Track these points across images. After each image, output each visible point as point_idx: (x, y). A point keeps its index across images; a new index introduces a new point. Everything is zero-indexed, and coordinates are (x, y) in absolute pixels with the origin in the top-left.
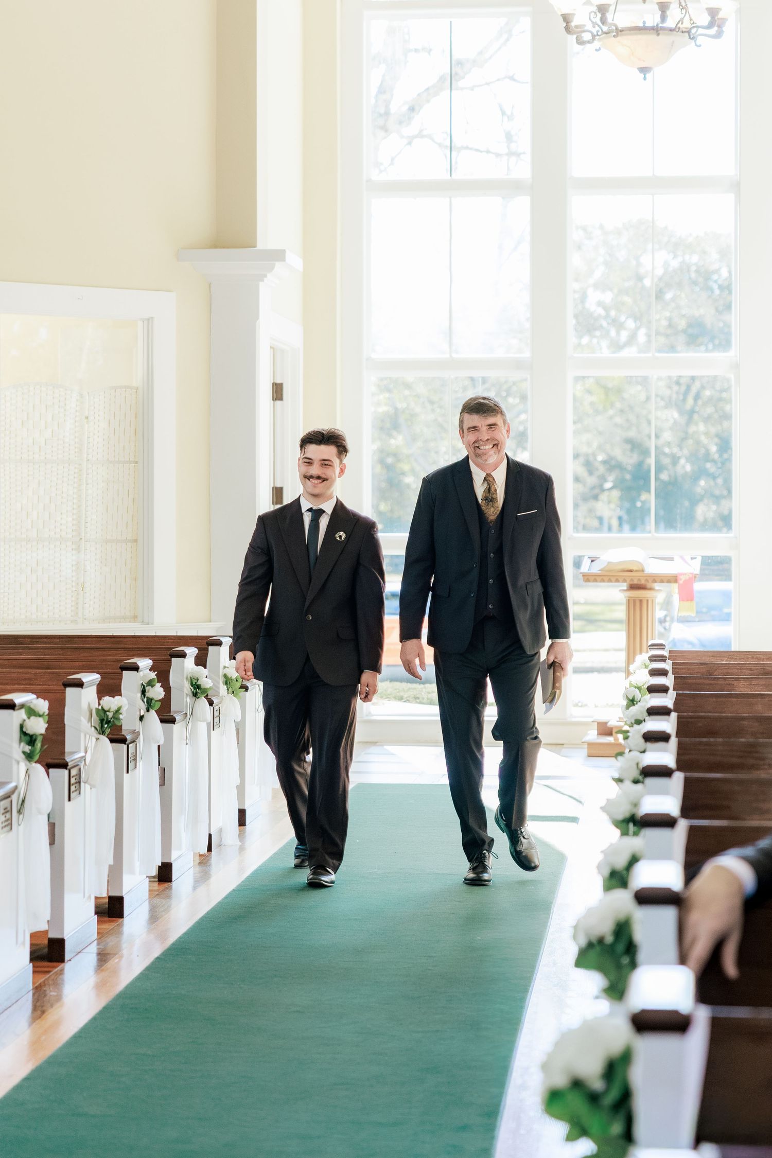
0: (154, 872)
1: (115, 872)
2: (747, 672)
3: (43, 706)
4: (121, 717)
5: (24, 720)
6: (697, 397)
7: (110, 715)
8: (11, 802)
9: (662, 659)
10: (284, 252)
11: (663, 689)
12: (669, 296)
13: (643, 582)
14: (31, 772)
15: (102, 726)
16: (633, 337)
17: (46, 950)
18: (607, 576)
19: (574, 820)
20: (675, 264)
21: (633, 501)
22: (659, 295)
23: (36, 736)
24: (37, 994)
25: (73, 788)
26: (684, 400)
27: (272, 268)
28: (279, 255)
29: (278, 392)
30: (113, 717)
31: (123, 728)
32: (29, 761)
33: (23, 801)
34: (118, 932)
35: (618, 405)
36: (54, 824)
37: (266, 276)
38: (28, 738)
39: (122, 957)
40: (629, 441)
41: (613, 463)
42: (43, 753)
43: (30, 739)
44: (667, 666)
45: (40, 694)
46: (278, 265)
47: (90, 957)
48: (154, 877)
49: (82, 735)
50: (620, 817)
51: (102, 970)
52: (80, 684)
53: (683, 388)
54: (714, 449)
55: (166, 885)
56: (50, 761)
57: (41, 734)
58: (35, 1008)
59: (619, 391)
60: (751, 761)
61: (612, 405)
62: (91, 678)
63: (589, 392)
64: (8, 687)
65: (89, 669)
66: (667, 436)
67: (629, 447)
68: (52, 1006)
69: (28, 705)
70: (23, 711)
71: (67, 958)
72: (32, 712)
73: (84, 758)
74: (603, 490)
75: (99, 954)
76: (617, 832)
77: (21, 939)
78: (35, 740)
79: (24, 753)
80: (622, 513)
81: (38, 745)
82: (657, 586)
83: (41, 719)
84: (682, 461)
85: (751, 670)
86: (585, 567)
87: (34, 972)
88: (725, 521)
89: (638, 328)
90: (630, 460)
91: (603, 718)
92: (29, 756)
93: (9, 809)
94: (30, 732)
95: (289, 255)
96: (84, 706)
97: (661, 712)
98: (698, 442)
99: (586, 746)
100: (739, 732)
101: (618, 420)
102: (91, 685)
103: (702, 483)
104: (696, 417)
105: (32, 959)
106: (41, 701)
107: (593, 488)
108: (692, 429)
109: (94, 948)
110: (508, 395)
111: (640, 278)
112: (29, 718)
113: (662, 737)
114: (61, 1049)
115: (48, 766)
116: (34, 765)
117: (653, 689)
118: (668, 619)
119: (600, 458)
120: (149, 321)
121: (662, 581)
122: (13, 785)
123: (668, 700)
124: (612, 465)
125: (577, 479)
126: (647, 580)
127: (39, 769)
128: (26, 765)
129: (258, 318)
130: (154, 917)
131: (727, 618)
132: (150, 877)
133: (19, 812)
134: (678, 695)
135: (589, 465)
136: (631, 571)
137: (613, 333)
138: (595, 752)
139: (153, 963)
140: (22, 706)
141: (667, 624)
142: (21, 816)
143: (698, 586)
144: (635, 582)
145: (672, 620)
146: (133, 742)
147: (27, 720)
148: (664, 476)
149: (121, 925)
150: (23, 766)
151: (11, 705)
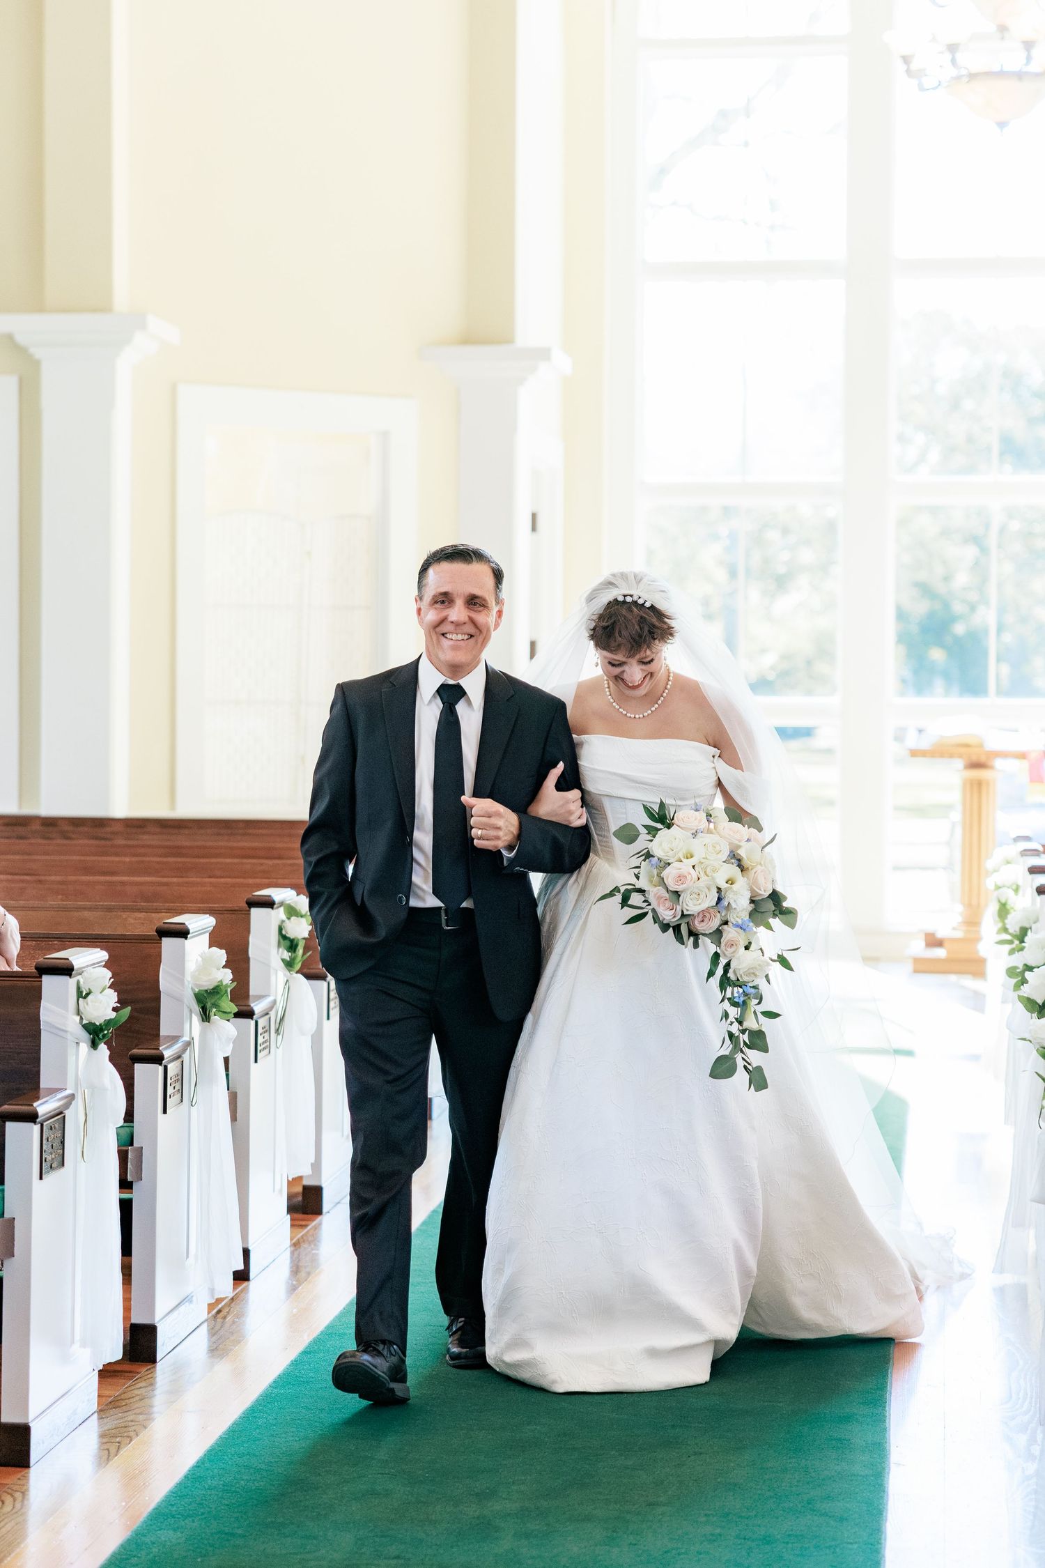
5: (283, 921)
8: (270, 1018)
10: (548, 350)
13: (984, 759)
14: (291, 983)
17: (302, 1200)
18: (939, 751)
23: (298, 940)
24: (296, 1255)
27: (535, 369)
28: (543, 354)
29: (535, 523)
32: (289, 971)
33: (282, 1019)
37: (525, 379)
38: (288, 943)
42: (305, 961)
43: (291, 944)
56: (312, 971)
57: (304, 939)
69: (288, 902)
70: (282, 909)
71: (323, 1210)
72: (292, 912)
77: (278, 1187)
78: (297, 945)
79: (283, 960)
81: (300, 951)
82: (998, 763)
83: (303, 920)
87: (292, 1224)
92: (289, 964)
93: (267, 1028)
94: (291, 935)
95: (554, 354)
99: (911, 963)
105: (290, 1210)
106: (299, 897)
111: (935, 384)
112: (289, 919)
115: (311, 977)
116: (295, 975)
120: (385, 436)
121: (1006, 758)
122: (270, 999)
126: (987, 757)
127: (301, 981)
128: (285, 975)
129: (516, 430)
133: (277, 1031)
136: (970, 745)
140: (282, 904)
142: (280, 1037)
144: (974, 759)
147: (287, 921)
150: (280, 975)
151: (269, 904)
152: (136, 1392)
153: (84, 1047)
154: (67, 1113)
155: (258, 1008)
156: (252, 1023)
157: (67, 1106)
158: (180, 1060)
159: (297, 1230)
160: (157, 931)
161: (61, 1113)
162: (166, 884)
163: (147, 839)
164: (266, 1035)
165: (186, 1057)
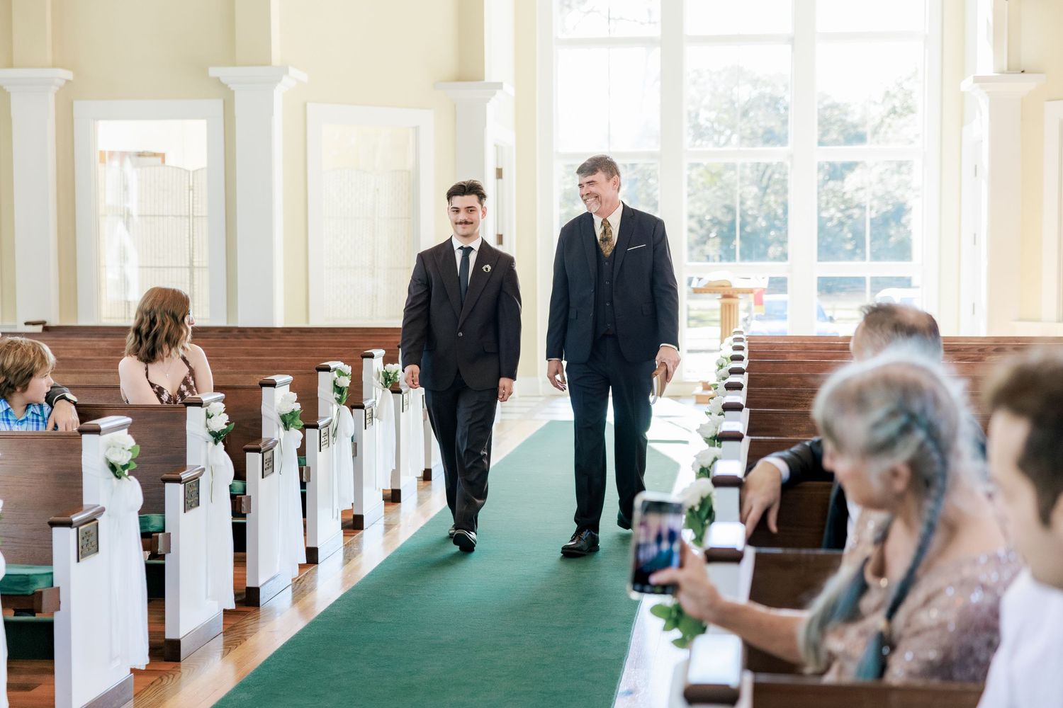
0: (420, 474)
1: (396, 475)
2: (795, 348)
3: (348, 369)
4: (398, 377)
5: (336, 379)
6: (770, 178)
7: (391, 375)
8: (329, 429)
9: (741, 340)
10: (502, 83)
11: (740, 358)
12: (751, 114)
13: (731, 293)
14: (341, 411)
15: (386, 383)
16: (728, 140)
17: (352, 522)
18: (709, 289)
19: (686, 442)
20: (755, 93)
21: (729, 244)
22: (745, 114)
23: (344, 388)
25: (368, 421)
26: (761, 181)
27: (494, 94)
28: (499, 86)
29: (499, 174)
30: (393, 376)
31: (400, 384)
32: (340, 404)
33: (336, 429)
34: (398, 511)
35: (719, 184)
36: (356, 444)
37: (490, 99)
39: (399, 526)
40: (726, 207)
41: (715, 221)
42: (348, 398)
43: (339, 390)
44: (745, 344)
45: (346, 362)
46: (498, 91)
47: (380, 527)
48: (420, 478)
49: (374, 388)
50: (709, 436)
51: (388, 535)
52: (372, 356)
53: (761, 173)
54: (780, 211)
55: (428, 482)
56: (353, 404)
57: (347, 388)
58: (345, 557)
59: (719, 175)
60: (794, 402)
61: (715, 184)
62: (379, 353)
63: (701, 175)
64: (327, 358)
65: (378, 347)
66: (749, 203)
67: (725, 210)
68: (355, 556)
69: (339, 369)
70: (335, 372)
71: (365, 527)
72: (341, 373)
73: (375, 402)
74: (709, 238)
75: (385, 525)
76: (707, 445)
77: (335, 515)
78: (343, 391)
79: (336, 399)
80: (720, 252)
81: (345, 394)
82: (740, 296)
83: (347, 378)
84: (760, 219)
85: (797, 347)
86: (694, 284)
87: (344, 535)
88: (784, 257)
89: (732, 134)
90: (728, 219)
91: (705, 380)
92: (339, 401)
93: (327, 434)
94: (340, 385)
95: (505, 86)
96: (375, 370)
97: (739, 371)
98: (770, 207)
99: (694, 397)
100: (788, 385)
101: (719, 193)
102: (378, 357)
103: (772, 233)
104: (769, 191)
105: (342, 528)
106: (347, 366)
107: (702, 237)
108: (766, 199)
109: (382, 521)
110: (650, 177)
111: (734, 104)
112: (339, 377)
113: (738, 387)
114: (360, 582)
115: (352, 408)
116: (343, 407)
117: (734, 358)
118: (749, 319)
119: (708, 217)
120: (417, 128)
121: (743, 293)
122: (330, 418)
123: (744, 365)
124: (716, 222)
125: (691, 230)
126: (734, 292)
127: (346, 409)
128: (337, 406)
129: (485, 126)
130: (420, 502)
131: (784, 318)
132: (418, 478)
133: (334, 436)
134: (750, 362)
135: (701, 223)
136: (723, 286)
137: (716, 137)
138: (700, 400)
139: (419, 530)
140: (335, 369)
141: (748, 322)
142: (335, 438)
143: (766, 298)
144: (726, 293)
145: (752, 319)
146: (406, 393)
147: (338, 379)
148: (748, 229)
149: (400, 507)
150: (335, 407)
151: (328, 369)
152: (246, 622)
153: (211, 444)
154: (200, 478)
155: (321, 423)
156: (318, 431)
157: (201, 474)
158: (272, 450)
159: (345, 537)
160: (260, 384)
161: (197, 478)
162: (283, 360)
163: (289, 338)
164: (327, 438)
165: (276, 449)
